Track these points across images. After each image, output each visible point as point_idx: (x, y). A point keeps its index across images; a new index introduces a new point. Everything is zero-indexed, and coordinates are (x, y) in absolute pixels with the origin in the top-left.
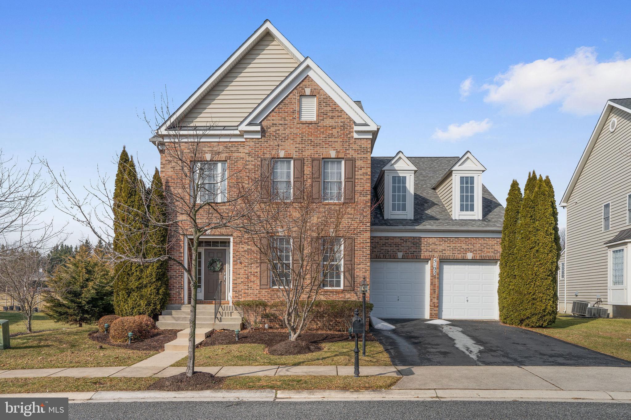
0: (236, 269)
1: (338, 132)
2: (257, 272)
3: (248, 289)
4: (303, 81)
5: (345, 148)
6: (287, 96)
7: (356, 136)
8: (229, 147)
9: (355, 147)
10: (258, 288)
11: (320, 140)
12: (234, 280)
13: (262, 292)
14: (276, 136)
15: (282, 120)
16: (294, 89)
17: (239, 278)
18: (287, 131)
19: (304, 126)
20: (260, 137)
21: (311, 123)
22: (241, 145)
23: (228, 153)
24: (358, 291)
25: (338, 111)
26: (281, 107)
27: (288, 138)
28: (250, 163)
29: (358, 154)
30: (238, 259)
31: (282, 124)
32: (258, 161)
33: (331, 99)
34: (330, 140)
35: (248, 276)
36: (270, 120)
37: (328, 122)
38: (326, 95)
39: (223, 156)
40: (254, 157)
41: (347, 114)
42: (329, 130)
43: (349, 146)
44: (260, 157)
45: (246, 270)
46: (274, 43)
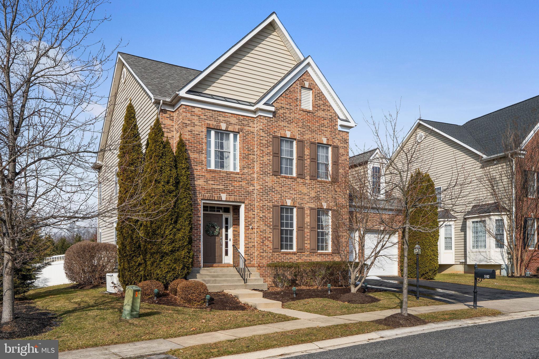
0: (248, 233)
1: (327, 123)
2: (270, 237)
3: (263, 253)
4: (303, 75)
5: (333, 137)
6: (292, 85)
7: (340, 128)
8: (241, 120)
9: (339, 137)
10: (271, 252)
11: (315, 127)
12: (247, 244)
13: (274, 254)
14: (284, 119)
15: (288, 105)
16: (297, 80)
17: (250, 242)
18: (292, 115)
19: (304, 113)
20: (272, 116)
21: (309, 112)
22: (251, 120)
23: (241, 125)
24: (342, 254)
25: (327, 105)
26: (287, 93)
27: (293, 121)
28: (264, 139)
29: (341, 143)
30: (250, 225)
31: (288, 108)
32: (270, 138)
33: (323, 94)
34: (323, 128)
35: (263, 241)
36: (279, 103)
37: (321, 113)
38: (319, 90)
39: (237, 128)
40: (267, 134)
41: (333, 110)
42: (322, 120)
43: (335, 136)
44: (271, 134)
45: (261, 235)
46: (275, 33)
